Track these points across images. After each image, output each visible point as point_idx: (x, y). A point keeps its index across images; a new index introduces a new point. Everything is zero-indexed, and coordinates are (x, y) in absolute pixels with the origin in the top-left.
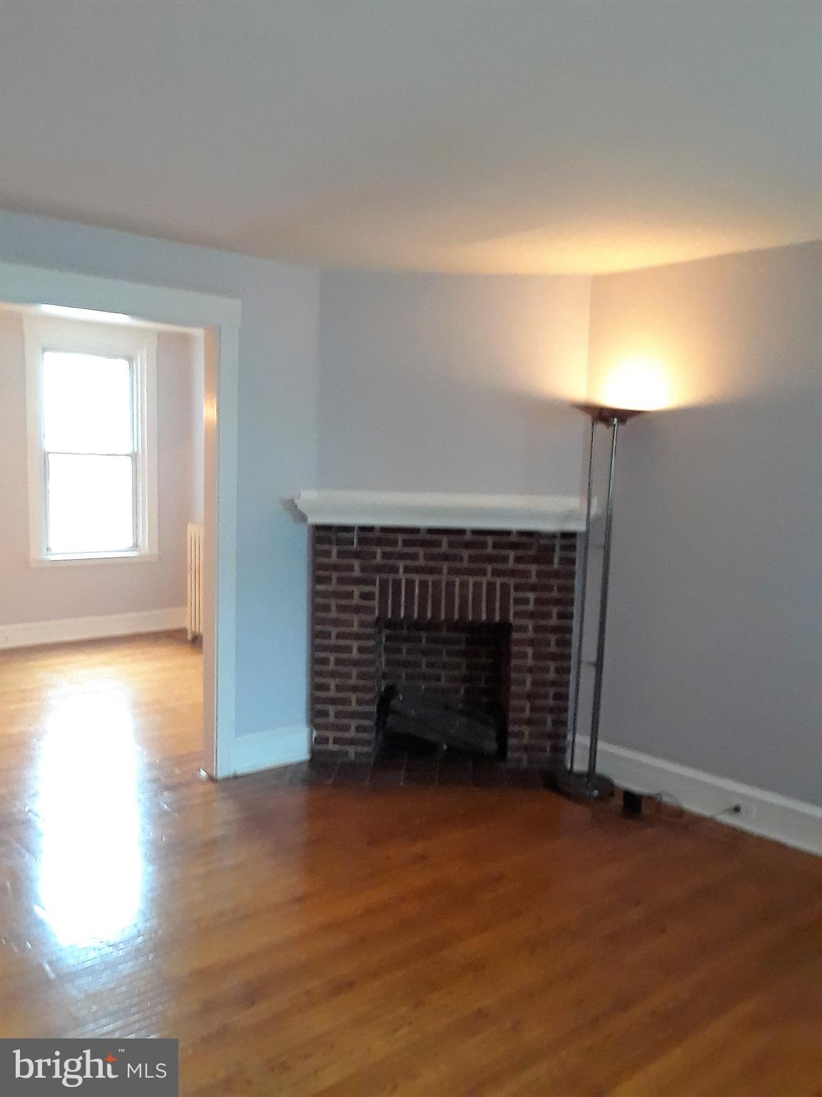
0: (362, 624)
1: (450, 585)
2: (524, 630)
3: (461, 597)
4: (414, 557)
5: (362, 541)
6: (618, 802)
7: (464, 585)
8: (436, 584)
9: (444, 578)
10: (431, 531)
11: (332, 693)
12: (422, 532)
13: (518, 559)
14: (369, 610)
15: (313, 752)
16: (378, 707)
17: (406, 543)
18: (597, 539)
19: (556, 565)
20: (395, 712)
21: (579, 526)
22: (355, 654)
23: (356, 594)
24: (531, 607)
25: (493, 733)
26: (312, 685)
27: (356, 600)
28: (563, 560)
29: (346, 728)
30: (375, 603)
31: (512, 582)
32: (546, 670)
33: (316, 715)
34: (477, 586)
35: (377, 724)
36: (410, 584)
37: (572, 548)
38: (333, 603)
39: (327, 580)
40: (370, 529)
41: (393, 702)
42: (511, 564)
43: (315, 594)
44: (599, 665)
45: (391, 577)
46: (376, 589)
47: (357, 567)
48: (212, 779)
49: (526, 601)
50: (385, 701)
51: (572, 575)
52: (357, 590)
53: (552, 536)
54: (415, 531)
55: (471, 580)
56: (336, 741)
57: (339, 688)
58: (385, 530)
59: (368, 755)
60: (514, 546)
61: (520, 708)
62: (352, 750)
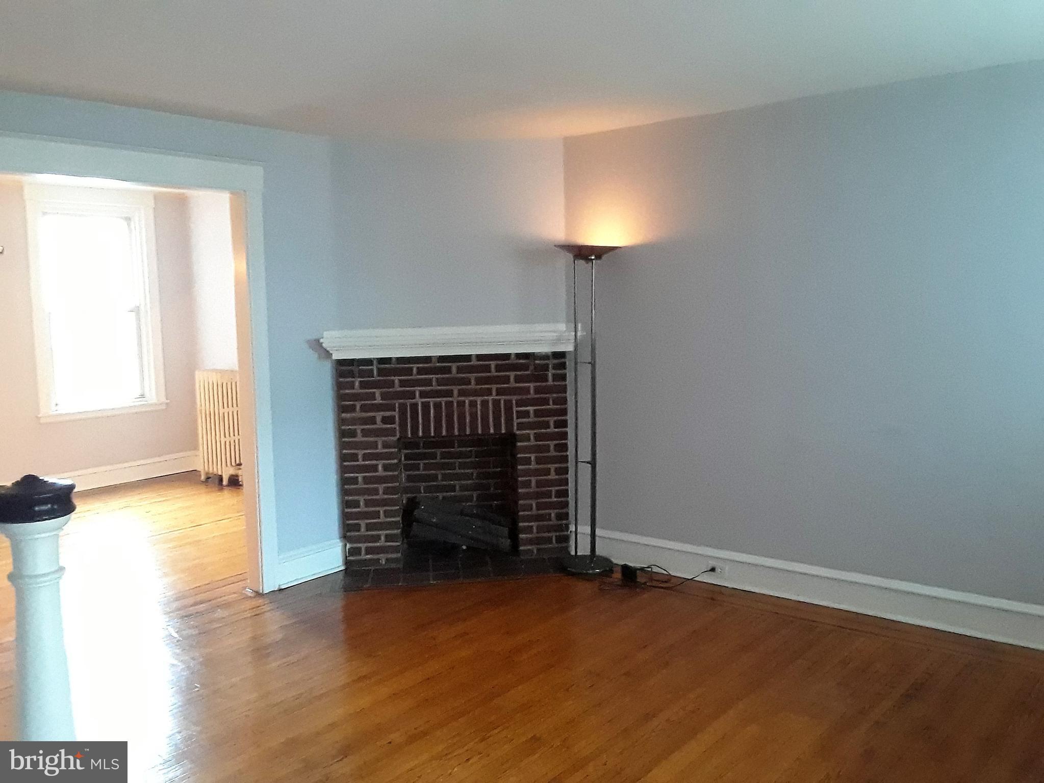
0: (385, 446)
1: (461, 404)
2: (528, 439)
3: (471, 415)
4: (429, 383)
5: (381, 372)
6: (618, 575)
7: (473, 404)
8: (449, 404)
9: (455, 399)
10: (442, 359)
11: (362, 508)
12: (433, 360)
13: (518, 379)
14: (392, 432)
15: (347, 563)
16: (402, 519)
17: (420, 371)
18: (585, 356)
19: (550, 382)
20: (417, 521)
21: (569, 348)
22: (381, 472)
23: (378, 419)
24: (532, 419)
25: (505, 531)
26: (342, 502)
27: (379, 425)
28: (556, 377)
29: (377, 538)
30: (396, 426)
31: (514, 398)
32: (548, 472)
33: (348, 530)
34: (485, 404)
35: (402, 533)
36: (426, 406)
37: (563, 366)
38: (359, 428)
39: (352, 409)
40: (387, 360)
41: (416, 513)
42: (513, 384)
43: (341, 422)
44: (593, 463)
45: (409, 402)
46: (396, 414)
47: (378, 395)
48: (259, 594)
49: (526, 414)
50: (409, 513)
51: (564, 389)
52: (379, 416)
53: (545, 357)
54: (427, 359)
55: (479, 400)
56: (369, 551)
57: (368, 503)
58: (400, 360)
59: (396, 560)
60: (514, 367)
61: (528, 507)
62: (383, 558)
